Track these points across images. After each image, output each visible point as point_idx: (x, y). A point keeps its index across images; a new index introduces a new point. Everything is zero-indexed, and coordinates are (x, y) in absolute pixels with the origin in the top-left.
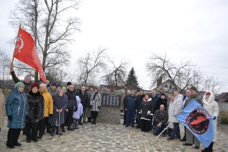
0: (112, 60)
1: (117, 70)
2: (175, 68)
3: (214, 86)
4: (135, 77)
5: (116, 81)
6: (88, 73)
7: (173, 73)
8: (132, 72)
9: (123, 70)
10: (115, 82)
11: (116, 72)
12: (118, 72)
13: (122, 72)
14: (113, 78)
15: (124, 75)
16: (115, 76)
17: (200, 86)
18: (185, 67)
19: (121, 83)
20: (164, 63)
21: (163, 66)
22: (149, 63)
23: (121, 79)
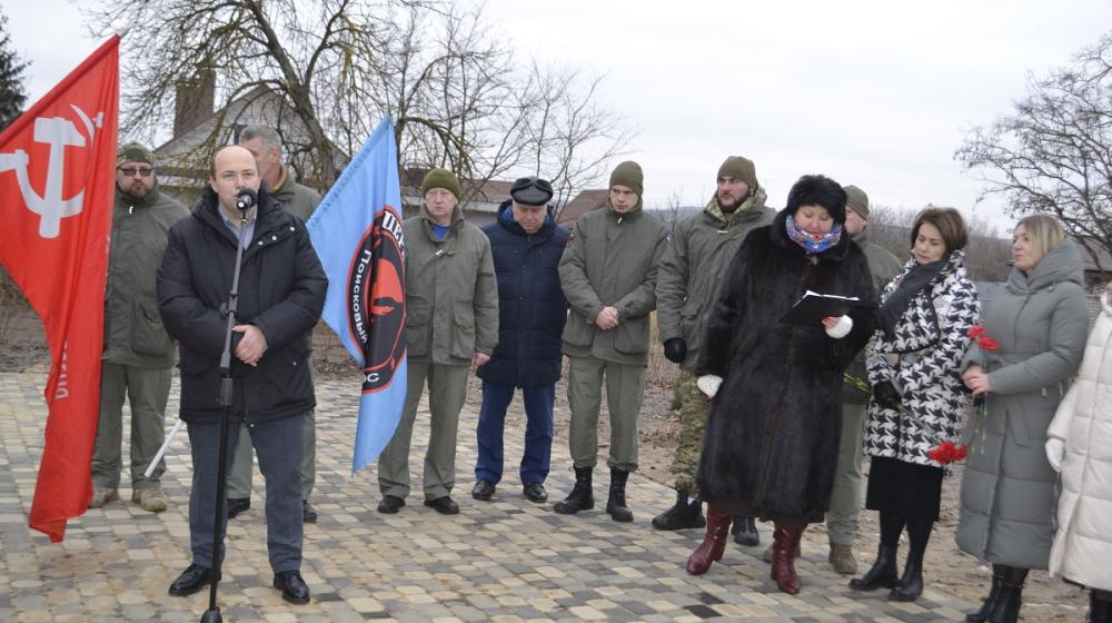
7: (300, 24)
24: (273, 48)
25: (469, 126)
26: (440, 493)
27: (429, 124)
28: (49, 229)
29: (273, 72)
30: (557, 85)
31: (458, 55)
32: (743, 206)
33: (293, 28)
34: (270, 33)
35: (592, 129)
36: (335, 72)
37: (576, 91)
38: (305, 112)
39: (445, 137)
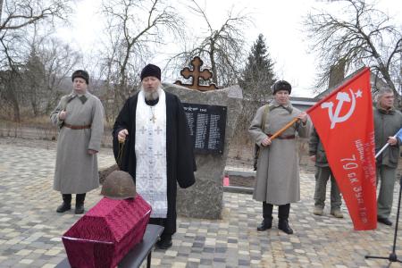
1: (217, 36)
2: (390, 29)
4: (267, 63)
6: (129, 46)
8: (259, 48)
9: (234, 36)
11: (212, 43)
13: (232, 41)
15: (238, 51)
16: (211, 54)
19: (229, 75)
20: (360, 12)
21: (355, 22)
22: (314, 13)
23: (229, 63)
24: (374, 54)
29: (374, 63)
33: (382, 46)
34: (373, 48)
38: (387, 77)
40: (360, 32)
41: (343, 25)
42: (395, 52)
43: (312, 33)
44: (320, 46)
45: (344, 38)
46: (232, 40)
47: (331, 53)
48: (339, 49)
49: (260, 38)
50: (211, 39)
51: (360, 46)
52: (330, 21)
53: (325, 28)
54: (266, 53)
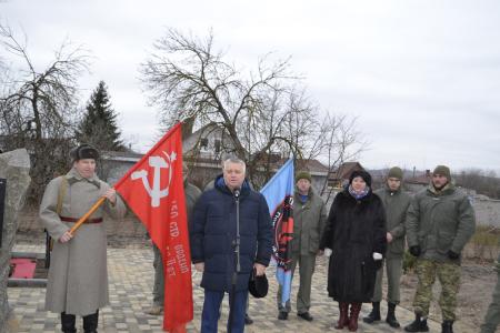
0: (21, 42)
1: (42, 81)
2: (237, 84)
3: (344, 145)
4: (109, 114)
5: (37, 120)
7: (231, 99)
8: (100, 97)
9: (63, 81)
10: (34, 124)
11: (36, 89)
12: (44, 88)
13: (58, 86)
14: (26, 110)
15: (67, 99)
16: (34, 102)
17: (307, 143)
18: (271, 82)
20: (204, 63)
21: (200, 75)
22: (156, 60)
23: (56, 114)
24: (220, 109)
25: (299, 139)
26: (304, 311)
27: (285, 139)
28: (155, 203)
29: (220, 119)
30: (337, 121)
31: (295, 109)
32: (446, 188)
33: (228, 101)
34: (219, 104)
35: (353, 140)
36: (246, 119)
37: (346, 123)
38: (233, 135)
39: (291, 144)
40: (205, 84)
41: (187, 76)
42: (241, 108)
43: (153, 84)
44: (163, 98)
45: (189, 90)
46: (61, 86)
47: (174, 106)
48: (183, 103)
49: (101, 85)
50: (33, 84)
51: (206, 101)
52: (173, 71)
53: (168, 79)
54: (108, 103)
